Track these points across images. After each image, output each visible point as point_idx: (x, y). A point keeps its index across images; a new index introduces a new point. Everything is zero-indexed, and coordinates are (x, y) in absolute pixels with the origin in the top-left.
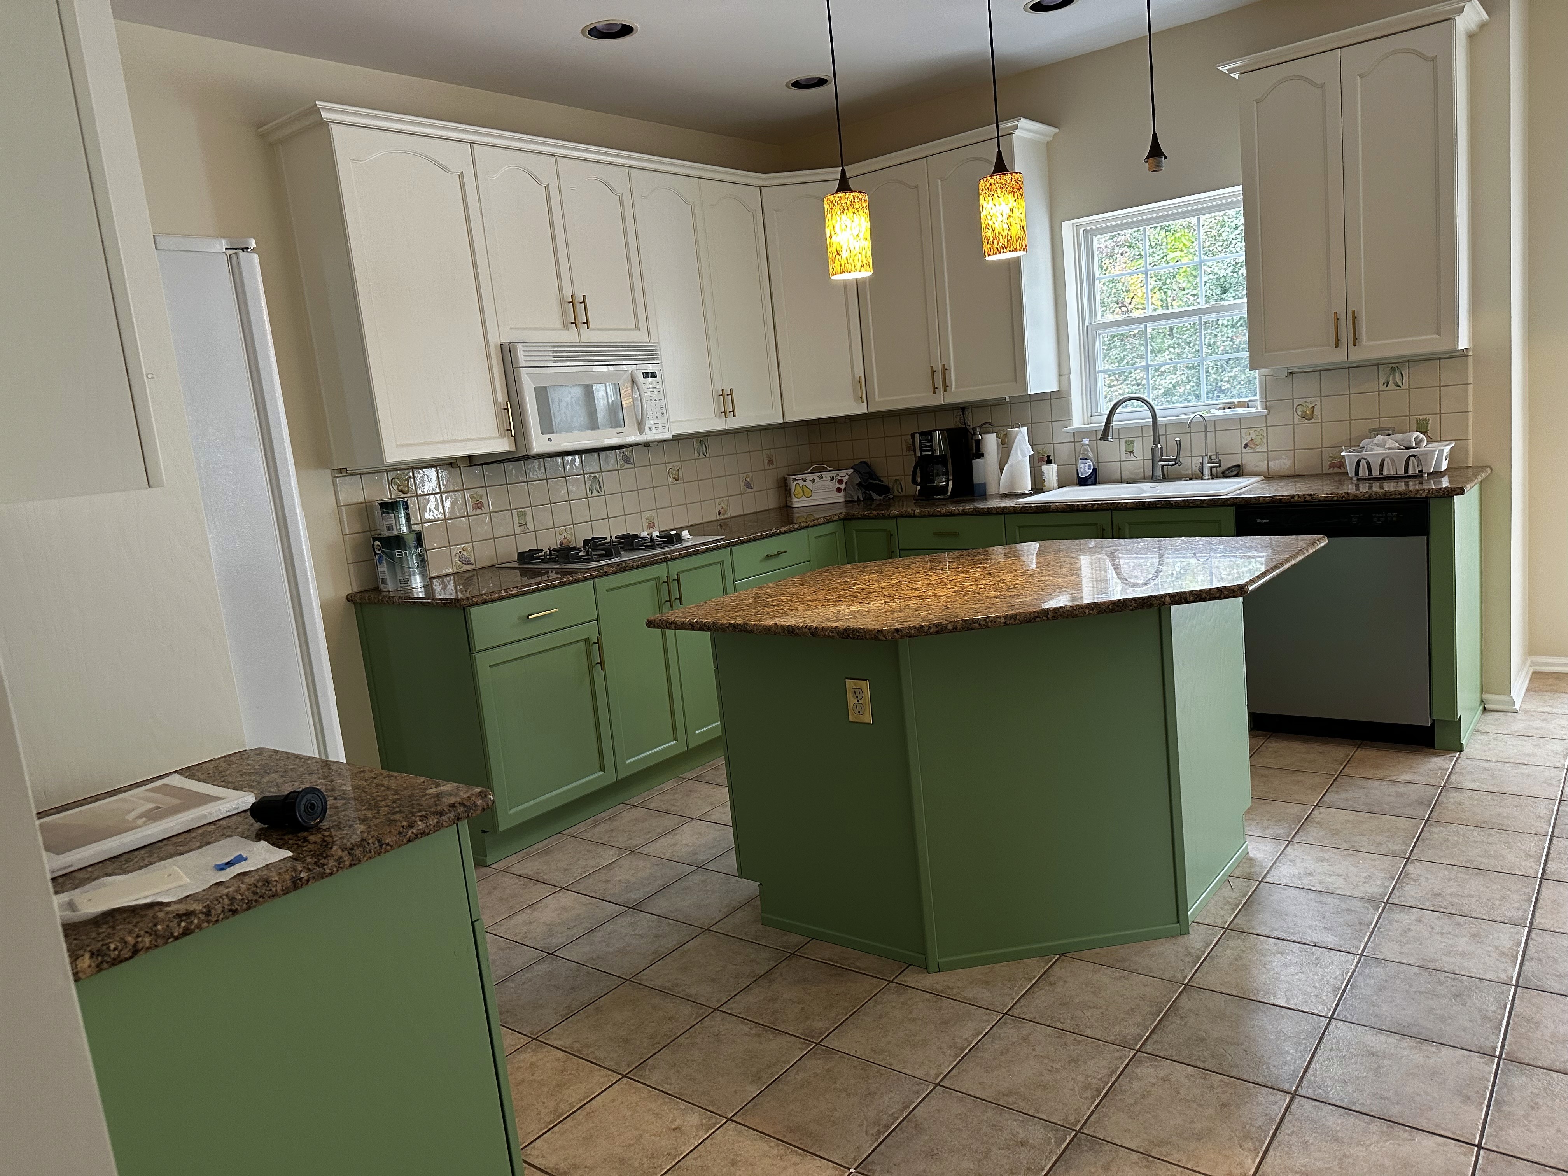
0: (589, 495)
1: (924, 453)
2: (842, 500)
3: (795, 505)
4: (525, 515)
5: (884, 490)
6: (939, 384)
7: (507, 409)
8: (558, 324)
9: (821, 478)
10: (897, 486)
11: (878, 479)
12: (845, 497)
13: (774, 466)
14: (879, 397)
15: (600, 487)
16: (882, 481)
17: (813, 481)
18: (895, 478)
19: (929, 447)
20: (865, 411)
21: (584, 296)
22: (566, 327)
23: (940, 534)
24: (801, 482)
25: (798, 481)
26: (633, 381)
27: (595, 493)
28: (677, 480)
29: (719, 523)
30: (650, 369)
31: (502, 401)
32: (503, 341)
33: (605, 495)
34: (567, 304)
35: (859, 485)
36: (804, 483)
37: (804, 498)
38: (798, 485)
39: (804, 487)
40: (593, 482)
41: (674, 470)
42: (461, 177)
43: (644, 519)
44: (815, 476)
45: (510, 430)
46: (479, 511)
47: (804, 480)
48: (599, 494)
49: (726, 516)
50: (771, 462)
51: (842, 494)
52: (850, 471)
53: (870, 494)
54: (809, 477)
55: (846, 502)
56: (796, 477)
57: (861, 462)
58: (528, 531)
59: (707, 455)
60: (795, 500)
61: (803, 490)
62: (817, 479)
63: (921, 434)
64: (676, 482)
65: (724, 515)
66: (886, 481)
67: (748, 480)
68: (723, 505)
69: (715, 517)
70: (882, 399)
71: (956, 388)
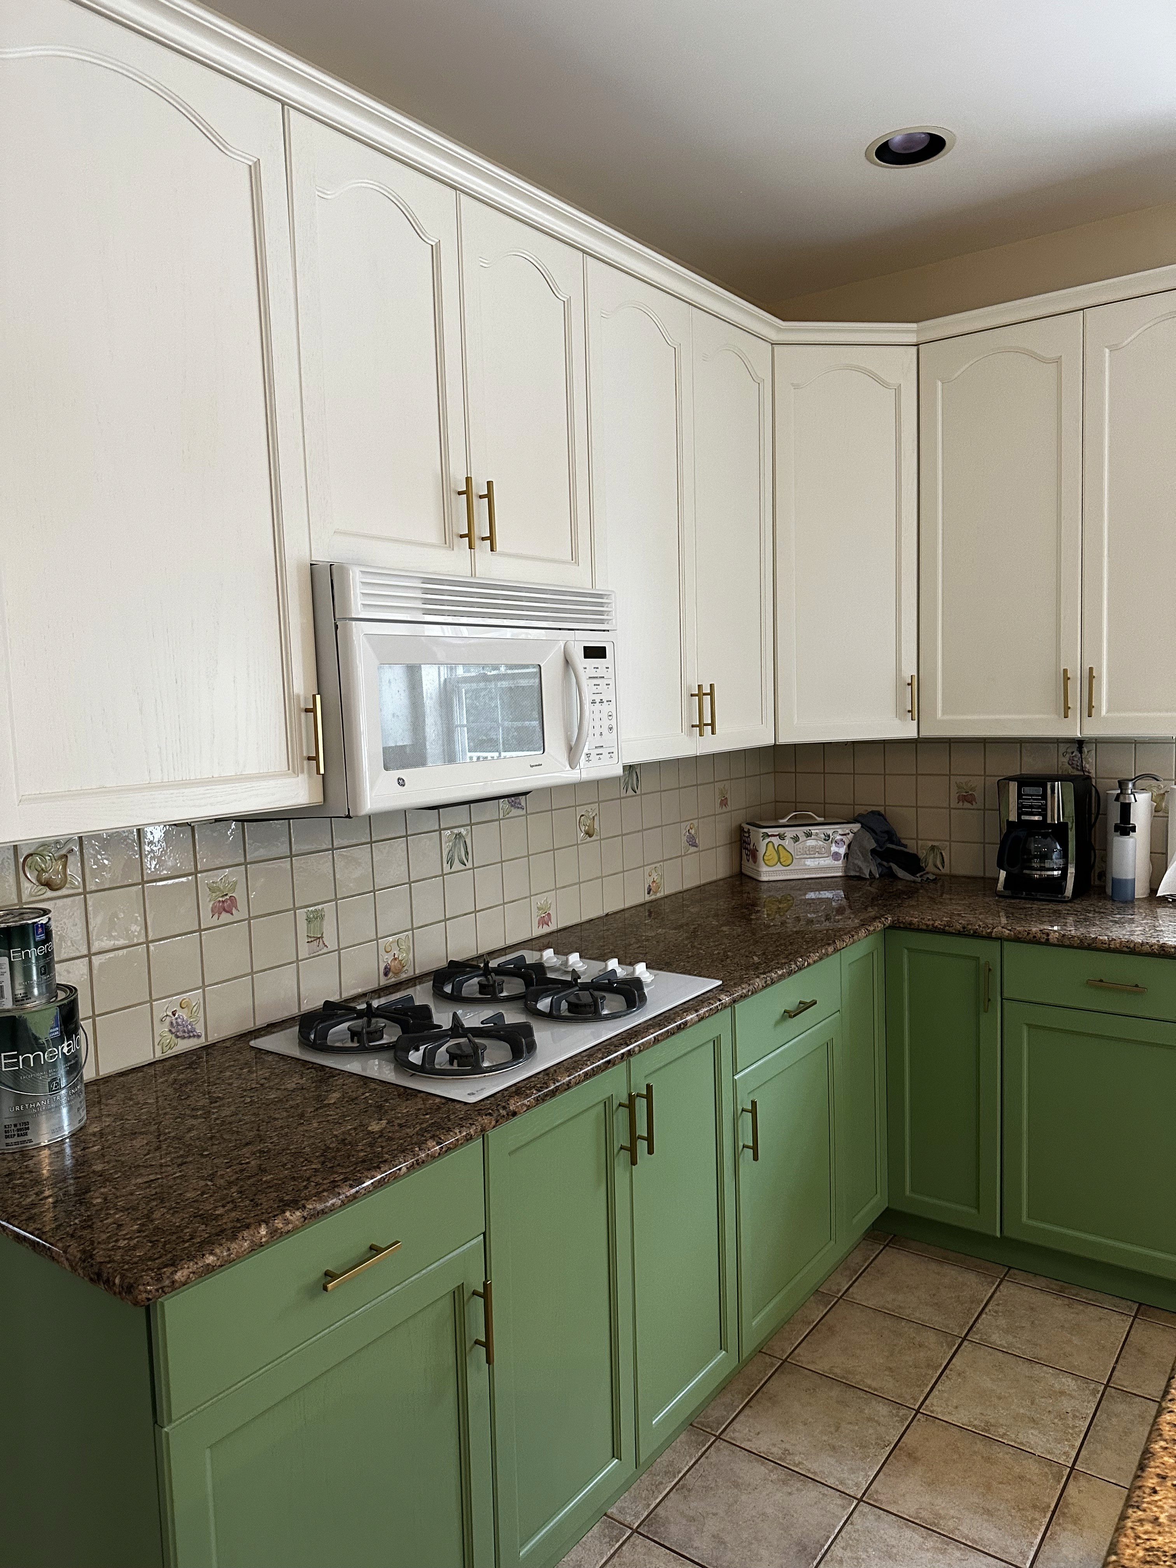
0: (447, 869)
1: (1024, 817)
2: (840, 874)
3: (764, 878)
4: (322, 917)
5: (912, 863)
6: (1075, 702)
7: (313, 710)
8: (433, 535)
9: (809, 835)
10: (935, 857)
11: (899, 843)
12: (846, 868)
13: (729, 809)
14: (943, 714)
15: (467, 853)
16: (905, 846)
17: (796, 839)
18: (930, 844)
19: (1039, 807)
20: (913, 734)
21: (490, 484)
22: (447, 543)
23: (1099, 984)
24: (776, 841)
25: (772, 839)
26: (568, 662)
27: (457, 866)
28: (590, 836)
29: (647, 907)
30: (595, 640)
31: (302, 693)
32: (316, 558)
33: (473, 868)
34: (454, 496)
35: (873, 851)
36: (781, 842)
37: (779, 867)
38: (770, 844)
39: (780, 847)
40: (455, 845)
41: (588, 817)
42: (254, 171)
43: (534, 909)
44: (800, 831)
45: (316, 758)
46: (225, 917)
47: (782, 837)
48: (463, 867)
49: (659, 895)
50: (724, 803)
51: (840, 863)
52: (856, 827)
53: (890, 867)
54: (790, 832)
55: (847, 877)
56: (770, 831)
57: (873, 812)
58: (325, 950)
59: (638, 792)
60: (764, 869)
61: (778, 852)
62: (802, 838)
63: (1023, 781)
64: (589, 839)
65: (655, 893)
66: (912, 846)
67: (693, 832)
68: (655, 876)
69: (643, 897)
70: (946, 717)
71: (1107, 712)
